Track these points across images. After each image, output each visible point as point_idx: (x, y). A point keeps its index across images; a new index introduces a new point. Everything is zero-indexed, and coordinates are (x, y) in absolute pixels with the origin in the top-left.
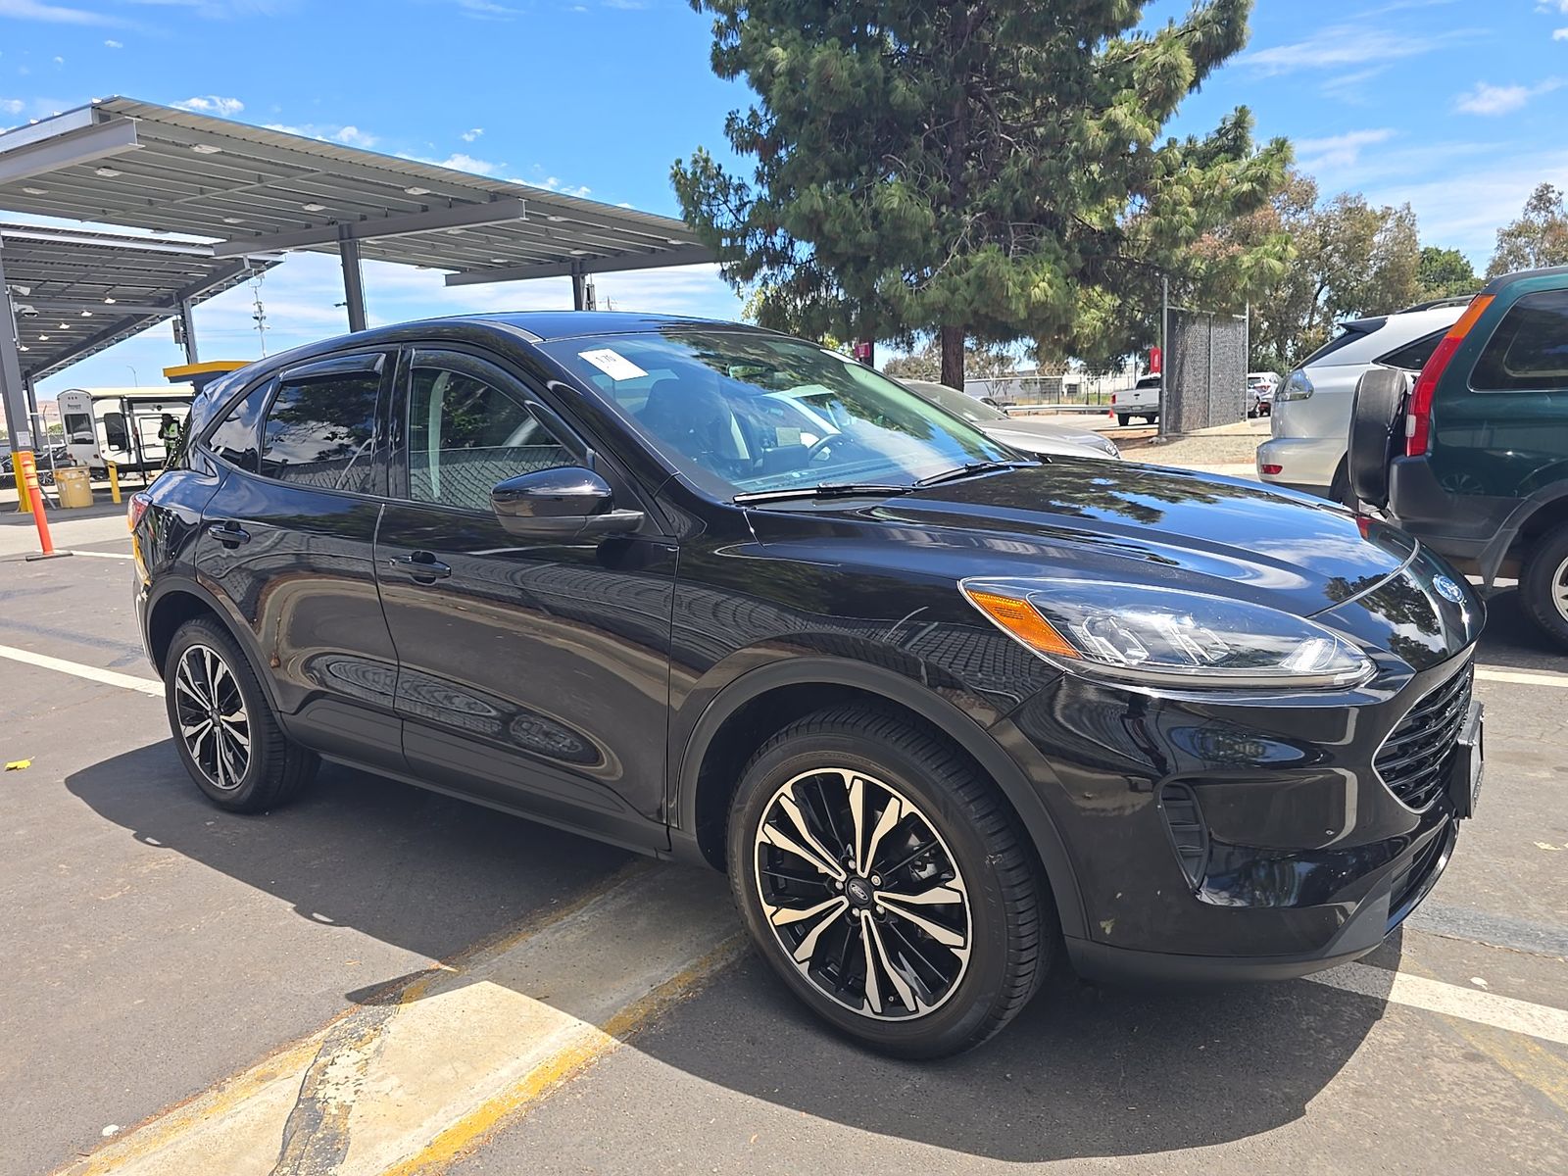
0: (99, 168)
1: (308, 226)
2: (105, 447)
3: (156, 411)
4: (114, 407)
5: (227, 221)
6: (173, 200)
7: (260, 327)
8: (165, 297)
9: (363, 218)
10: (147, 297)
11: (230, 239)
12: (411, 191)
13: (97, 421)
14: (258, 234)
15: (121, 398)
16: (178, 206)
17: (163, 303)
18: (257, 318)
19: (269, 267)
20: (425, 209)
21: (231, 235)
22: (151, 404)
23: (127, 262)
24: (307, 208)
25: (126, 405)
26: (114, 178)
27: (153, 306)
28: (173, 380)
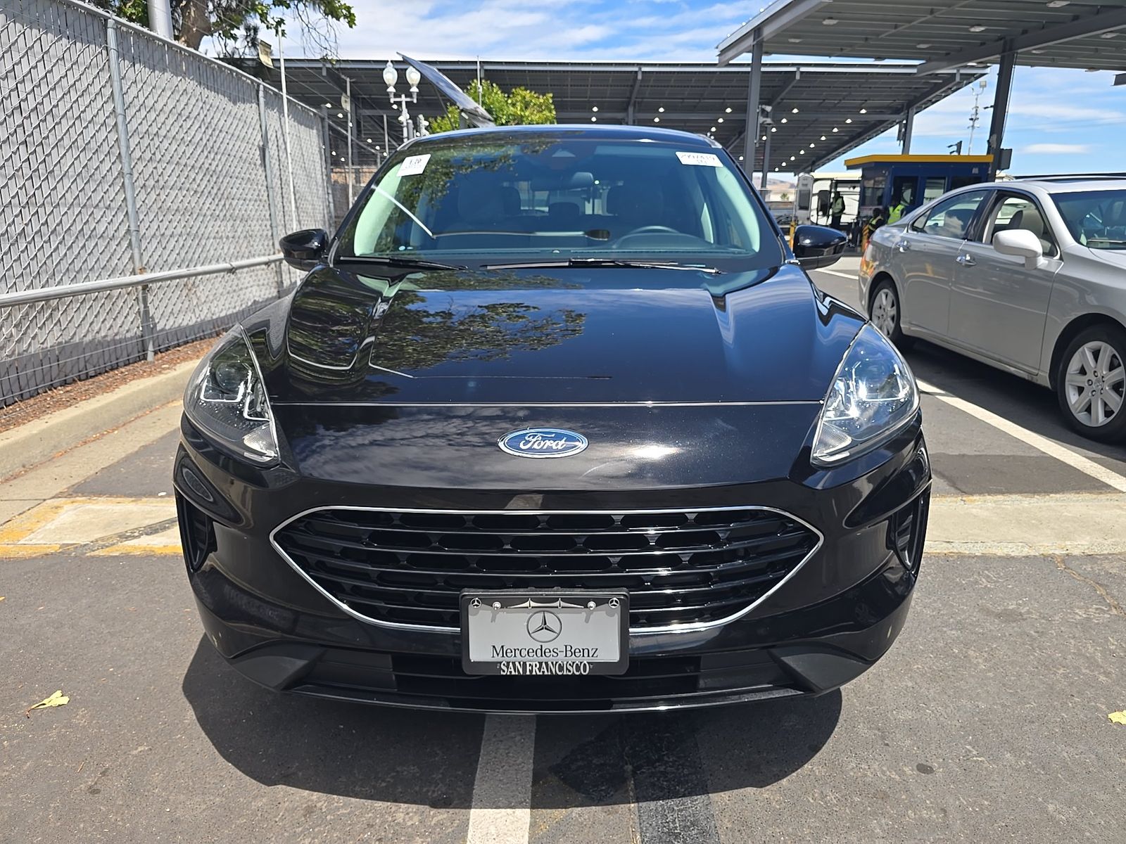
0: (824, 20)
1: (982, 44)
2: (814, 213)
3: (852, 189)
4: (826, 186)
5: (918, 46)
6: (878, 35)
7: (973, 126)
8: (900, 107)
9: (1025, 32)
10: (888, 107)
11: (928, 60)
12: (1051, 5)
13: (814, 195)
14: (947, 54)
15: (832, 180)
16: (882, 40)
17: (897, 111)
18: (972, 119)
19: (977, 78)
20: (1076, 18)
21: (929, 56)
22: (849, 185)
23: (875, 83)
24: (973, 30)
25: (834, 185)
26: (834, 25)
27: (891, 114)
28: (849, 168)
